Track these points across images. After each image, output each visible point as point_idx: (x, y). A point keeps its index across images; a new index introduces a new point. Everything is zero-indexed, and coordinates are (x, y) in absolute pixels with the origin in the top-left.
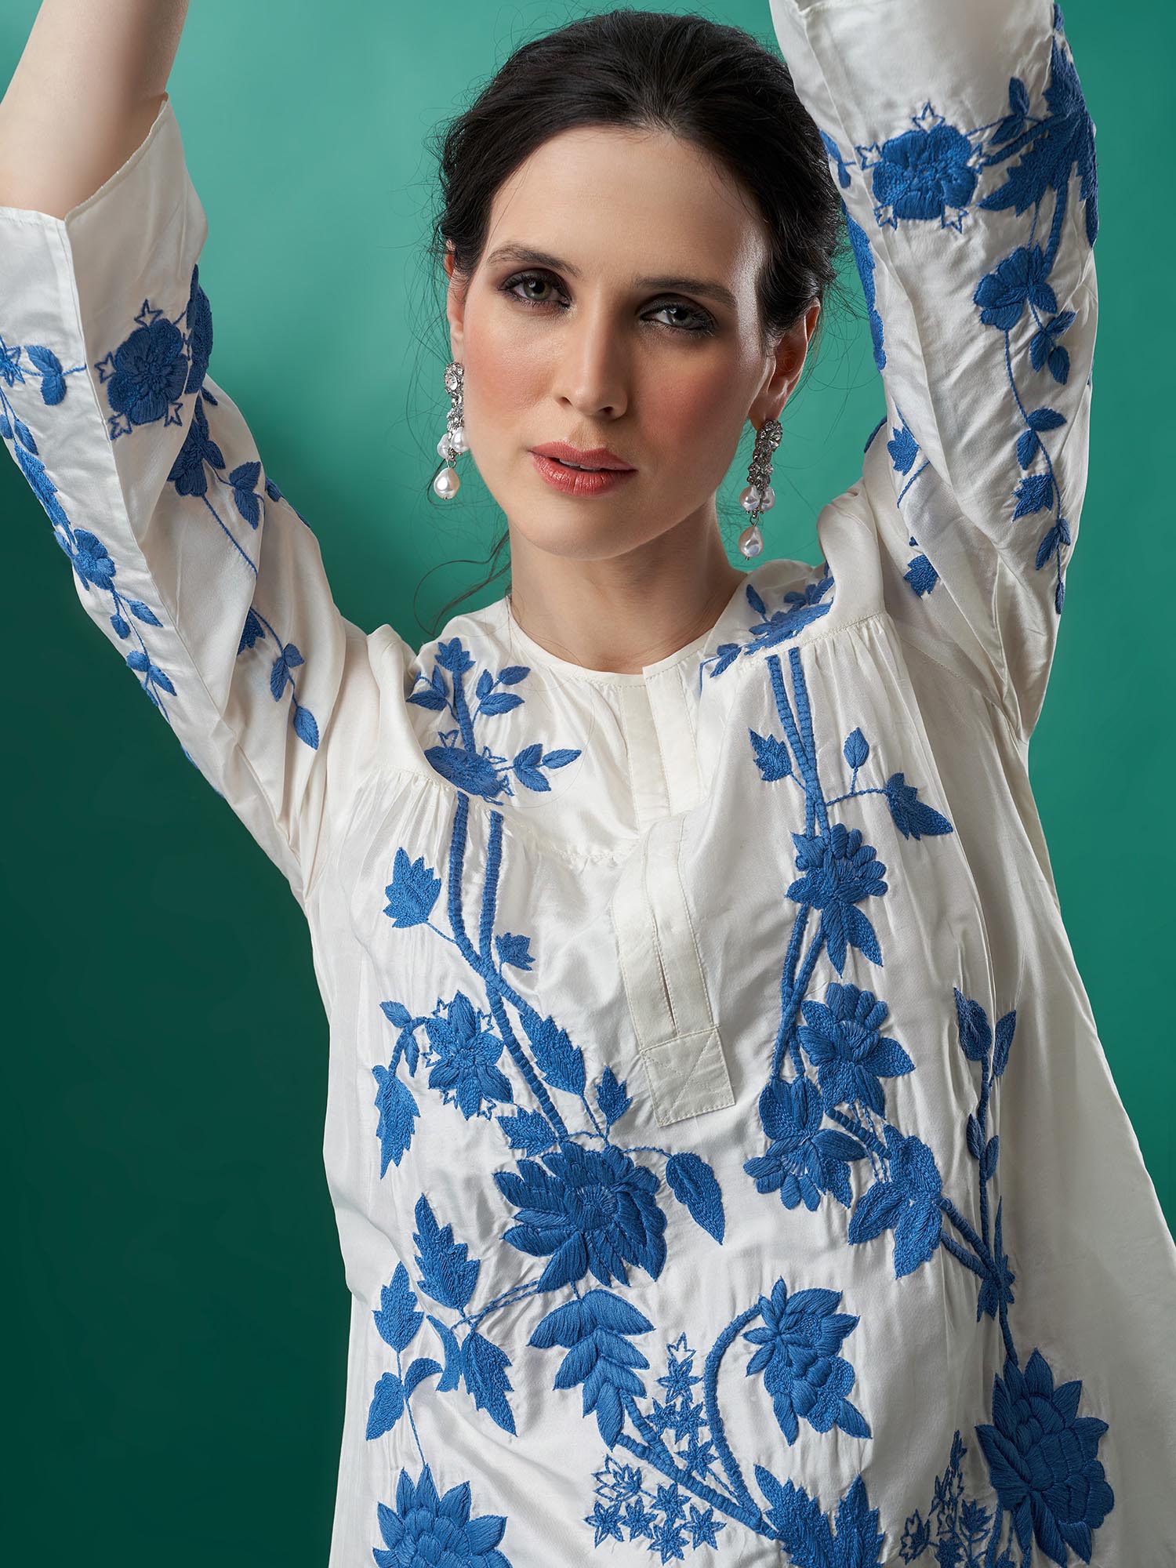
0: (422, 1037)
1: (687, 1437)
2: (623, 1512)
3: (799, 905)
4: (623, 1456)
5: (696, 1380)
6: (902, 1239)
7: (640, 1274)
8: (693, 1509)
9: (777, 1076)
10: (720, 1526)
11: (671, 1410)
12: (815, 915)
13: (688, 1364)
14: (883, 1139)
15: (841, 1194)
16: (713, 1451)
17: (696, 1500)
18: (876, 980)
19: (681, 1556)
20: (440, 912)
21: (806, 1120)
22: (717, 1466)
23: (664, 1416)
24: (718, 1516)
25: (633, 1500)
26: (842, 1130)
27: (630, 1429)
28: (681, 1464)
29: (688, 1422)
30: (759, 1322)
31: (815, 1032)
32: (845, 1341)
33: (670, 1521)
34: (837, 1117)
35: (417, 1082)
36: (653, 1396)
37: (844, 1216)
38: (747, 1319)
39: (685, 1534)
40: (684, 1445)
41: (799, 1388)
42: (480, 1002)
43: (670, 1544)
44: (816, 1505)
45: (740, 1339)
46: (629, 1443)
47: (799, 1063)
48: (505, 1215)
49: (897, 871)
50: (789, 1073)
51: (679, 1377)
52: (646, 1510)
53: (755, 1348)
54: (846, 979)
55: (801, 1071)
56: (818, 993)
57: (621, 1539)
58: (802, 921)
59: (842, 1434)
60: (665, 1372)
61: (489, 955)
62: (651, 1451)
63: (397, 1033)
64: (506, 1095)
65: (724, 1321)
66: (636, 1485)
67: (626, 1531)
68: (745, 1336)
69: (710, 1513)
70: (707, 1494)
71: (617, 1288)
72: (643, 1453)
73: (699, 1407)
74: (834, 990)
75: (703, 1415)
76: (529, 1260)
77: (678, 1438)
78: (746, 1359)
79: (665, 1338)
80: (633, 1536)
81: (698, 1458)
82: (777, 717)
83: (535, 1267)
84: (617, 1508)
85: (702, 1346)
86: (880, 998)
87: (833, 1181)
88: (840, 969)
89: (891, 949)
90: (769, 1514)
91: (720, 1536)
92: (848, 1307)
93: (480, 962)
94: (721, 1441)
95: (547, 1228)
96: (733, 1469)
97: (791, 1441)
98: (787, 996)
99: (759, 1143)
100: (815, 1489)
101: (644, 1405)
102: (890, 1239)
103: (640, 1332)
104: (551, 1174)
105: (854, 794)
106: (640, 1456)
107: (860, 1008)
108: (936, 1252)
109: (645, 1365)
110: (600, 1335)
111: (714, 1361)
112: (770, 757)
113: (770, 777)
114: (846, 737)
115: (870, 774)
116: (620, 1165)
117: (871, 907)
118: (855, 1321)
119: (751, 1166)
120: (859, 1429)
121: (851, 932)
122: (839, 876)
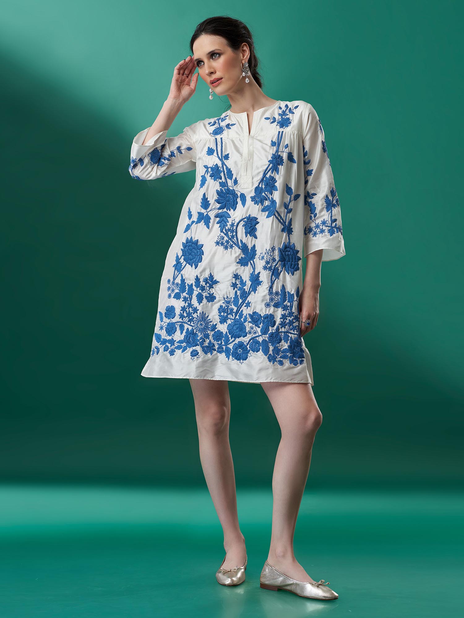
0: (210, 170)
1: (232, 233)
2: (220, 242)
3: (269, 163)
5: (235, 226)
6: (268, 213)
7: (232, 210)
8: (230, 243)
9: (258, 186)
10: (234, 247)
11: (230, 229)
12: (271, 165)
13: (234, 223)
14: (270, 199)
15: (262, 205)
16: (235, 236)
17: (231, 242)
18: (277, 177)
19: (228, 250)
20: (215, 154)
21: (261, 193)
22: (235, 238)
23: (229, 230)
24: (234, 245)
25: (222, 241)
26: (265, 196)
27: (224, 231)
28: (230, 237)
29: (232, 231)
30: (246, 220)
31: (266, 181)
32: (257, 225)
33: (227, 245)
34: (265, 194)
35: (208, 177)
36: (229, 226)
37: (261, 208)
38: (244, 219)
39: (228, 247)
40: (231, 235)
41: (249, 230)
42: (220, 165)
43: (226, 248)
44: (248, 246)
45: (242, 221)
46: (223, 233)
47: (262, 184)
48: (216, 197)
49: (286, 163)
50: (260, 186)
51: (232, 225)
52: (224, 242)
53: (244, 223)
54: (273, 175)
55: (262, 186)
56: (268, 176)
57: (219, 246)
58: (269, 165)
59: (253, 237)
60: (231, 224)
61: (222, 159)
62: (226, 234)
63: (206, 169)
64: (221, 179)
65: (241, 218)
66: (223, 239)
67: (220, 245)
68: (244, 221)
70: (233, 242)
71: (228, 211)
73: (234, 230)
74: (270, 176)
75: (235, 231)
76: (218, 204)
77: (230, 233)
78: (242, 224)
79: (232, 219)
80: (221, 246)
81: (233, 237)
82: (277, 139)
83: (218, 206)
85: (237, 221)
86: (276, 180)
87: (262, 202)
88: (272, 174)
89: (280, 174)
90: (241, 246)
91: (233, 248)
92: (258, 220)
94: (236, 235)
95: (221, 200)
96: (237, 239)
97: (246, 237)
98: (263, 175)
99: (253, 194)
100: (248, 245)
102: (267, 212)
103: (229, 218)
104: (224, 191)
105: (283, 152)
106: (225, 235)
107: (273, 180)
108: (273, 216)
109: (228, 223)
110: (224, 217)
111: (238, 224)
112: (273, 144)
113: (272, 146)
114: (286, 144)
115: (287, 150)
116: (234, 192)
117: (280, 167)
118: (259, 222)
119: (251, 197)
120: (256, 238)
121: (275, 169)
122: (276, 161)
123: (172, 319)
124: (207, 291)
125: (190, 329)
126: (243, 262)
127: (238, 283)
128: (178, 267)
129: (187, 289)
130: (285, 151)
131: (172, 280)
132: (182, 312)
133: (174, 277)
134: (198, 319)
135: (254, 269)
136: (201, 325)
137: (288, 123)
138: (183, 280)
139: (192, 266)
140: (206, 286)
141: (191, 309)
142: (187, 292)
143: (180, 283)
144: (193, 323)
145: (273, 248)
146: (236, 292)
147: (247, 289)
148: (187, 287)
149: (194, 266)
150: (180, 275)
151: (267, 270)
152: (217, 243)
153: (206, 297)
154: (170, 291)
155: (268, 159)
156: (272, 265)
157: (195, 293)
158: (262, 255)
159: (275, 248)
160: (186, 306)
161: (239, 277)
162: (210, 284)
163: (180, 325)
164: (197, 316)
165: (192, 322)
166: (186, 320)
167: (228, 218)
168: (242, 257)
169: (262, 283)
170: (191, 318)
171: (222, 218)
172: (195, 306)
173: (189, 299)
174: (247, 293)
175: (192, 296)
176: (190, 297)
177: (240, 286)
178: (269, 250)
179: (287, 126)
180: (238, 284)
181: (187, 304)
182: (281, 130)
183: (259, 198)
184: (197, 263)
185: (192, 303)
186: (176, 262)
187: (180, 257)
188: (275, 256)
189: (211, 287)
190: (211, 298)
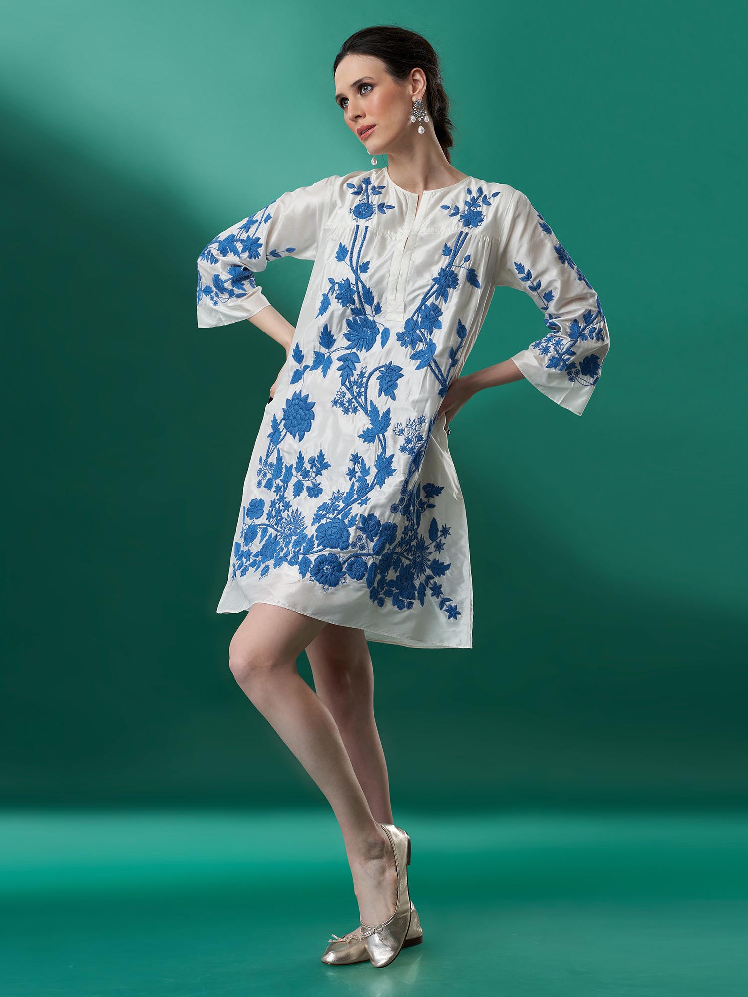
0: (336, 287)
1: (358, 389)
2: (339, 401)
3: (434, 282)
4: (344, 388)
5: (365, 377)
6: (421, 363)
7: (364, 351)
8: (354, 405)
9: (412, 317)
10: (359, 411)
11: (357, 382)
12: (436, 286)
13: (365, 373)
14: (428, 340)
15: (413, 348)
16: (363, 394)
17: (355, 403)
18: (443, 306)
19: (348, 415)
20: (347, 259)
21: (414, 329)
22: (362, 397)
23: (355, 383)
24: (359, 408)
25: (342, 399)
26: (421, 335)
27: (347, 383)
28: (355, 394)
29: (360, 386)
30: (383, 369)
31: (424, 310)
32: (399, 379)
33: (348, 406)
34: (421, 331)
35: (332, 297)
36: (355, 377)
37: (412, 353)
38: (381, 367)
39: (350, 410)
40: (357, 391)
41: (385, 387)
42: (352, 279)
43: (346, 411)
44: (379, 412)
45: (378, 371)
46: (346, 386)
47: (418, 316)
48: (345, 330)
49: (462, 286)
50: (415, 318)
51: (361, 375)
52: (344, 402)
53: (381, 374)
54: (437, 303)
55: (418, 318)
56: (429, 303)
57: (336, 407)
58: (433, 286)
59: (390, 398)
60: (359, 373)
61: (357, 271)
62: (350, 390)
63: (330, 285)
64: (354, 304)
65: (376, 366)
66: (344, 397)
67: (338, 405)
68: (379, 371)
69: (357, 407)
70: (358, 403)
71: (359, 353)
72: (348, 389)
73: (363, 383)
74: (433, 303)
75: (364, 385)
76: (347, 342)
77: (356, 388)
78: (377, 376)
79: (362, 366)
80: (339, 407)
81: (359, 394)
82: (454, 244)
83: (347, 344)
84: (339, 400)
85: (369, 370)
86: (442, 310)
87: (413, 344)
88: (436, 300)
89: (450, 301)
90: (369, 411)
91: (358, 413)
92: (403, 372)
93: (355, 272)
94: (365, 392)
95: (352, 335)
96: (366, 400)
97: (379, 396)
98: (422, 301)
99: (402, 330)
100: (380, 408)
101: (352, 379)
102: (419, 361)
103: (357, 363)
104: (359, 322)
105: (461, 267)
106: (347, 390)
107: (437, 311)
108: (426, 368)
109: (356, 371)
110: (349, 362)
111: (371, 374)
112: (447, 251)
113: (444, 255)
114: (467, 255)
115: (467, 265)
116: (374, 325)
117: (450, 290)
118: (404, 376)
119: (398, 334)
120: (394, 398)
121: (443, 293)
122: (446, 280)
123: (257, 519)
124: (311, 478)
125: (273, 536)
126: (368, 436)
127: (357, 469)
128: (275, 438)
129: (283, 474)
130: (464, 266)
131: (264, 458)
132: (271, 509)
133: (267, 453)
134: (288, 521)
135: (384, 448)
136: (290, 529)
137: (478, 220)
138: (279, 459)
139: (294, 437)
140: (311, 470)
141: (281, 504)
142: (282, 478)
143: (275, 464)
144: (281, 528)
145: (421, 418)
146: (353, 484)
147: (370, 479)
148: (284, 470)
149: (297, 437)
150: (276, 451)
151: (405, 452)
152: (335, 403)
153: (308, 488)
154: (261, 476)
155: (432, 276)
156: (415, 445)
157: (294, 480)
158: (400, 427)
159: (425, 420)
160: (277, 500)
161: (360, 460)
162: (318, 467)
163: (264, 528)
164: (288, 515)
165: (280, 526)
166: (273, 521)
167: (355, 364)
168: (367, 428)
169: (395, 472)
170: (279, 518)
171: (348, 363)
172: (287, 500)
173: (282, 489)
174: (369, 486)
175: (287, 484)
176: (284, 485)
177: (360, 475)
178: (414, 420)
179: (476, 226)
180: (357, 472)
181: (278, 497)
182: (466, 230)
183: (409, 337)
184: (302, 433)
185: (286, 495)
186: (273, 430)
187: (279, 421)
188: (423, 432)
189: (318, 473)
190: (315, 491)
